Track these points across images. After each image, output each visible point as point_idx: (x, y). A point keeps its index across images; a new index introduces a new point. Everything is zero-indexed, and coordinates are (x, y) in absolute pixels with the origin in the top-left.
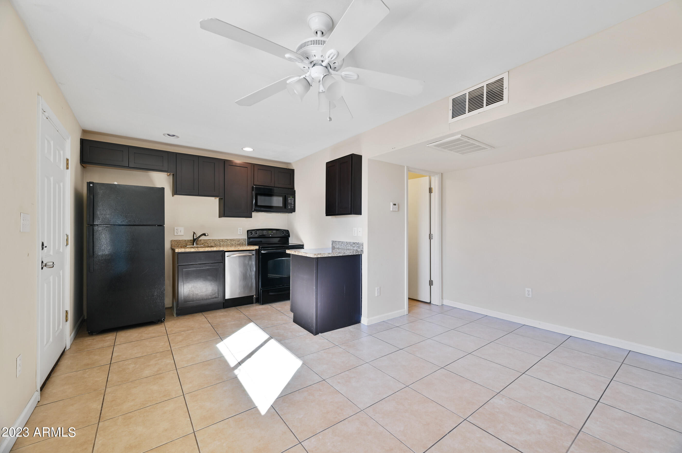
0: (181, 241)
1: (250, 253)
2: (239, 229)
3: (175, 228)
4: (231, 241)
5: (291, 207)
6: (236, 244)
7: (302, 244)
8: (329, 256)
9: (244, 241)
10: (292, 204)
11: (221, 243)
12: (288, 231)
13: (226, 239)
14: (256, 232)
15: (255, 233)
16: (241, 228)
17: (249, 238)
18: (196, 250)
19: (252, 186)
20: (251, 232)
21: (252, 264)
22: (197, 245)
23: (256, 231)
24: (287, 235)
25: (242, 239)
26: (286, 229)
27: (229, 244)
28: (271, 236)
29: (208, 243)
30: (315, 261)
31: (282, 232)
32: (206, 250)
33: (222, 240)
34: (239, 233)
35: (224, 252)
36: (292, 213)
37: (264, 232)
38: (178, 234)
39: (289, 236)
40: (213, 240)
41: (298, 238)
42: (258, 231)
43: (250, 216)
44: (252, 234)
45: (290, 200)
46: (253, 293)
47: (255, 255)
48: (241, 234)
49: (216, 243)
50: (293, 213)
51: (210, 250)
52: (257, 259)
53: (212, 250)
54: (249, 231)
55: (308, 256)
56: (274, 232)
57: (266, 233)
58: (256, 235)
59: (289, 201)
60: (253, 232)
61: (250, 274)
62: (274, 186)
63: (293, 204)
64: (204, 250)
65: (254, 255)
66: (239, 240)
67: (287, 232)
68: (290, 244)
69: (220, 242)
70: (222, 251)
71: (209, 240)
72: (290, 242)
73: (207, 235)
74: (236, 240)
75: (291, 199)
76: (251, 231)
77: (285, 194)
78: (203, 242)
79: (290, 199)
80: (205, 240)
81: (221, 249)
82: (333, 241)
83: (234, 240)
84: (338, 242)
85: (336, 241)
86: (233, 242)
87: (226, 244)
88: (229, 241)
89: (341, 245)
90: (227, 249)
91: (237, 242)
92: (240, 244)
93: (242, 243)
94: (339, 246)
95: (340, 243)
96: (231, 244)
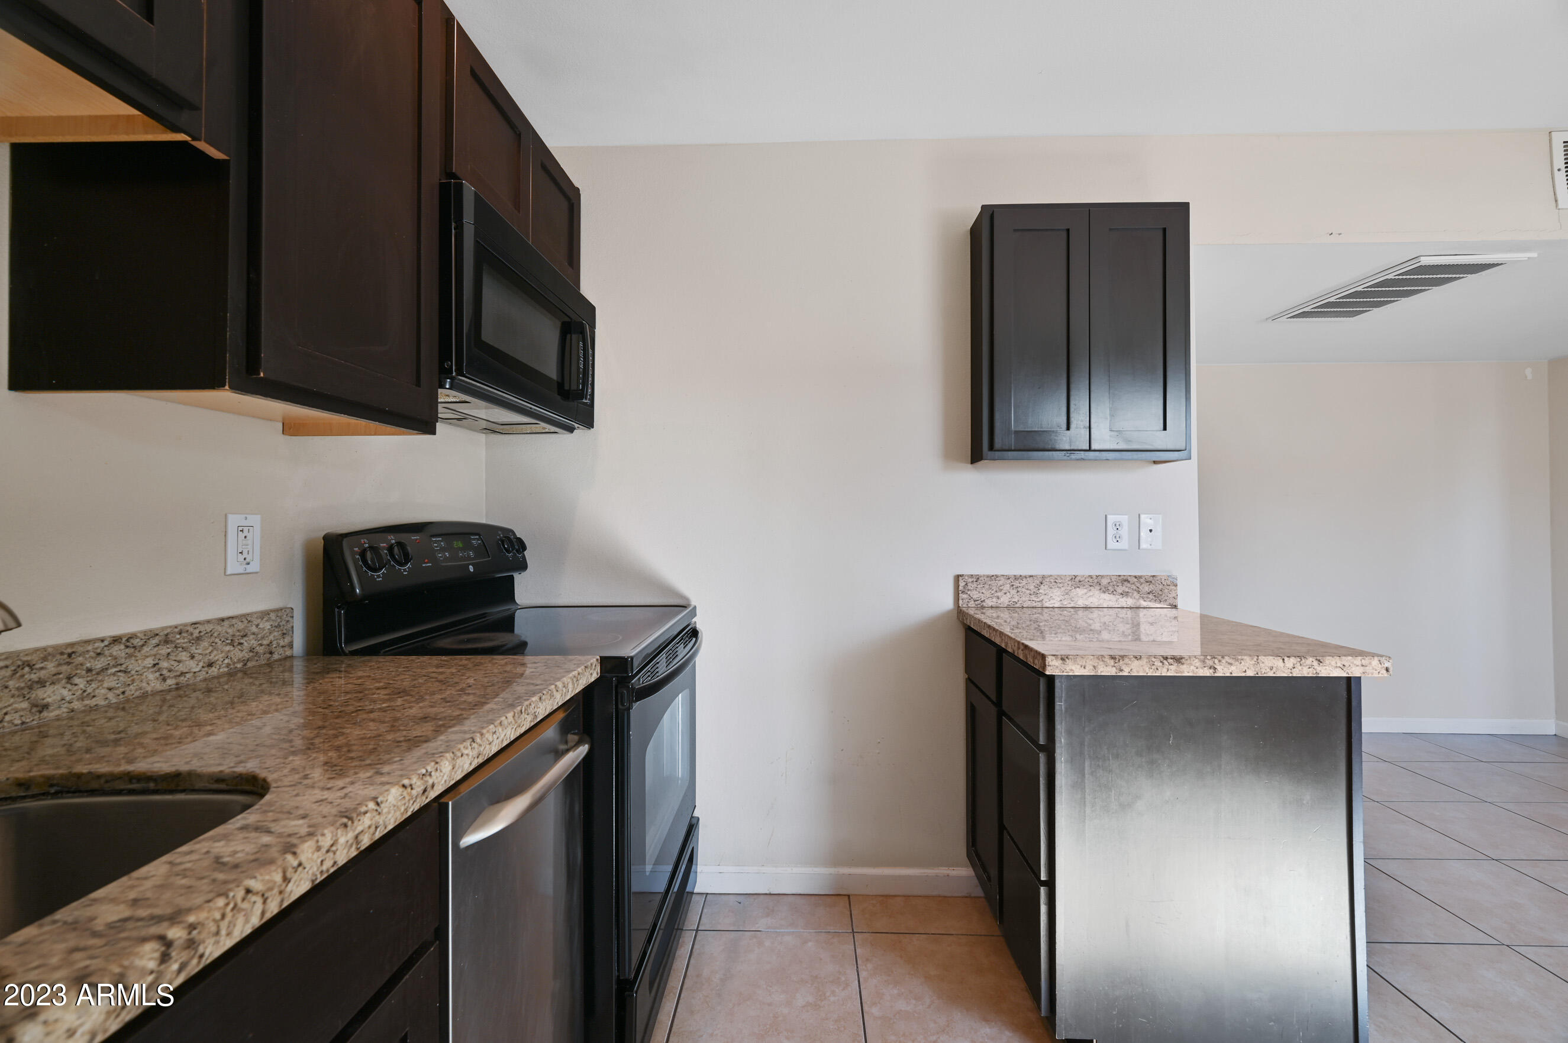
2: (230, 535)
4: (163, 650)
9: (277, 634)
13: (119, 639)
14: (398, 546)
16: (255, 521)
20: (369, 551)
23: (393, 539)
24: (521, 558)
26: (508, 527)
36: (571, 432)
37: (435, 542)
43: (430, 416)
44: (377, 567)
56: (474, 539)
60: (383, 549)
74: (216, 629)
76: (365, 542)
82: (972, 575)
83: (196, 634)
84: (1009, 579)
85: (993, 577)
86: (184, 656)
87: (111, 695)
88: (146, 649)
89: (1032, 593)
90: (475, 753)
91: (228, 648)
92: (250, 664)
93: (260, 650)
94: (1016, 596)
95: (1021, 581)
96: (170, 682)
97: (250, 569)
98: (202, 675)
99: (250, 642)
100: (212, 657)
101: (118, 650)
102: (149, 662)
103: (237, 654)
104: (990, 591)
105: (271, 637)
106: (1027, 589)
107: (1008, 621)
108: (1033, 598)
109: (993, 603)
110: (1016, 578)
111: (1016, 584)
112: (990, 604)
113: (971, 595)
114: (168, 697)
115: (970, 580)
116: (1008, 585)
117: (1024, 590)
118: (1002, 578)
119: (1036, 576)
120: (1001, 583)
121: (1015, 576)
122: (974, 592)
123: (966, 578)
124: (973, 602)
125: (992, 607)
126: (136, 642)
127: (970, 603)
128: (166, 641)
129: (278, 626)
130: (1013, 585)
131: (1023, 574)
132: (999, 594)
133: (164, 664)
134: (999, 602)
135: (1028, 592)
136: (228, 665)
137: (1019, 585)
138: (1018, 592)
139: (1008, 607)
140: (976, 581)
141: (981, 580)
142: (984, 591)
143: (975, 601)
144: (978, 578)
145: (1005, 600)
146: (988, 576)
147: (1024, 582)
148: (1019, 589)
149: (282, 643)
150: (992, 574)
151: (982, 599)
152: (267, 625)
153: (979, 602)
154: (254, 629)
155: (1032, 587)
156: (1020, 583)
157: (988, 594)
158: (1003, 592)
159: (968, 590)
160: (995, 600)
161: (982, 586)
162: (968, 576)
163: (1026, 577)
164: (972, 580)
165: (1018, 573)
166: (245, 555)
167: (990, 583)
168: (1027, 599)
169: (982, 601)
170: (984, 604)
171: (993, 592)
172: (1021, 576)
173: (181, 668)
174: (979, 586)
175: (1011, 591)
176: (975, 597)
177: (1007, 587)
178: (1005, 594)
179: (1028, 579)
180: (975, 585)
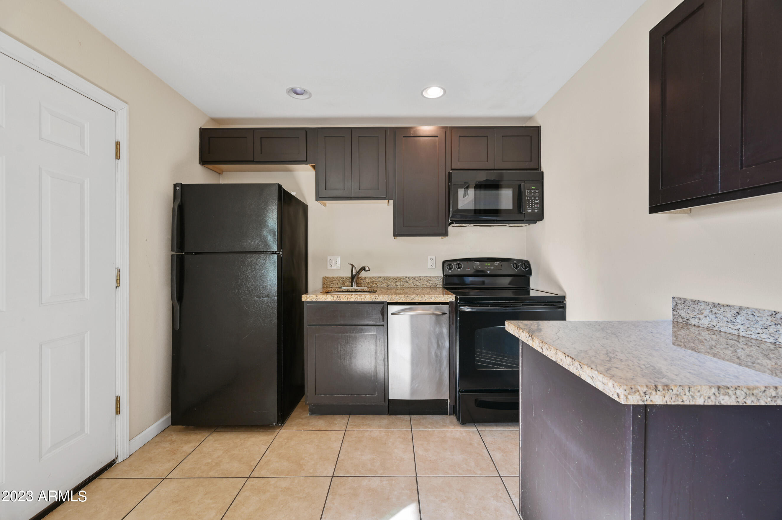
0: (336, 278)
1: (436, 309)
2: (429, 259)
3: (329, 257)
4: (414, 280)
5: (533, 209)
6: (424, 286)
7: (560, 294)
8: (723, 403)
9: (437, 282)
10: (535, 203)
11: (398, 284)
12: (527, 262)
13: (406, 277)
14: (458, 264)
15: (457, 267)
16: (434, 257)
17: (446, 277)
18: (335, 298)
19: (447, 173)
20: (449, 265)
21: (441, 333)
22: (357, 287)
23: (459, 262)
24: (525, 270)
25: (435, 277)
26: (525, 259)
27: (412, 285)
28: (488, 272)
29: (376, 283)
30: (630, 421)
31: (515, 265)
32: (352, 300)
33: (400, 278)
34: (429, 266)
35: (386, 304)
36: (536, 223)
37: (475, 263)
38: (333, 268)
39: (531, 274)
40: (385, 278)
41: (551, 279)
42: (463, 262)
43: (444, 232)
44: (450, 269)
45: (530, 194)
46: (445, 395)
47: (448, 313)
48: (434, 267)
49: (389, 283)
50: (539, 223)
51: (359, 300)
52: (453, 323)
53: (363, 300)
54: (446, 262)
55: (589, 381)
56: (496, 263)
57: (479, 266)
58: (459, 270)
59: (529, 197)
60: (454, 265)
61: (438, 353)
62: (494, 168)
63: (537, 201)
64: (349, 300)
65: (446, 314)
66: (429, 279)
67: (526, 264)
68: (533, 293)
69: (397, 282)
70: (382, 303)
71: (378, 277)
72: (532, 286)
73: (367, 269)
74: (424, 278)
75: (533, 191)
76: (450, 263)
77: (519, 183)
78: (369, 281)
79: (531, 192)
80: (373, 277)
81: (380, 298)
82: (680, 298)
83: (420, 279)
84: (708, 305)
85: (696, 302)
86: (418, 282)
87: (406, 286)
88: (411, 280)
89: (729, 320)
90: (390, 298)
91: (426, 282)
92: (431, 287)
93: (434, 284)
94: (714, 320)
95: (719, 309)
96: (415, 286)
97: (433, 267)
98: (421, 286)
99: (431, 282)
100: (423, 284)
101: (407, 279)
102: (412, 282)
103: (428, 284)
104: (693, 313)
105: (436, 282)
106: (725, 317)
107: (708, 339)
108: (730, 325)
109: (696, 323)
110: (715, 305)
111: (715, 310)
112: (693, 323)
113: (680, 313)
114: (415, 289)
115: (679, 302)
116: (708, 311)
117: (721, 317)
118: (703, 304)
119: (733, 306)
120: (702, 307)
121: (714, 303)
122: (682, 311)
123: (677, 300)
124: (680, 319)
125: (694, 325)
126: (410, 278)
127: (679, 319)
128: (415, 279)
129: (438, 280)
130: (712, 311)
131: (722, 302)
132: (700, 316)
133: (414, 283)
134: (700, 322)
135: (725, 319)
136: (426, 286)
137: (717, 312)
138: (716, 317)
139: (708, 329)
140: (683, 303)
141: (687, 303)
142: (689, 312)
143: (682, 318)
144: (685, 301)
145: (705, 322)
146: (692, 301)
147: (722, 310)
148: (717, 315)
149: (439, 284)
150: (696, 300)
151: (688, 318)
152: (435, 280)
153: (685, 319)
154: (432, 280)
155: (729, 316)
156: (718, 310)
157: (692, 314)
158: (703, 315)
159: (678, 309)
160: (697, 320)
161: (687, 307)
162: (678, 298)
163: (723, 306)
164: (681, 302)
165: (717, 301)
166: (432, 264)
167: (693, 306)
168: (724, 325)
169: (687, 319)
170: (689, 322)
171: (696, 314)
172: (719, 304)
173: (417, 284)
174: (685, 307)
175: (710, 315)
176: (683, 315)
177: (707, 312)
178: (706, 317)
179: (726, 308)
180: (682, 306)
